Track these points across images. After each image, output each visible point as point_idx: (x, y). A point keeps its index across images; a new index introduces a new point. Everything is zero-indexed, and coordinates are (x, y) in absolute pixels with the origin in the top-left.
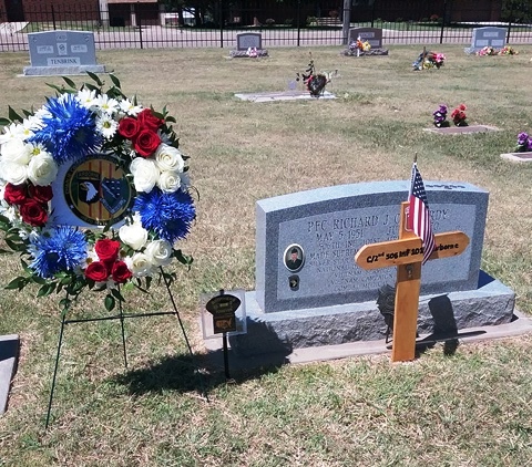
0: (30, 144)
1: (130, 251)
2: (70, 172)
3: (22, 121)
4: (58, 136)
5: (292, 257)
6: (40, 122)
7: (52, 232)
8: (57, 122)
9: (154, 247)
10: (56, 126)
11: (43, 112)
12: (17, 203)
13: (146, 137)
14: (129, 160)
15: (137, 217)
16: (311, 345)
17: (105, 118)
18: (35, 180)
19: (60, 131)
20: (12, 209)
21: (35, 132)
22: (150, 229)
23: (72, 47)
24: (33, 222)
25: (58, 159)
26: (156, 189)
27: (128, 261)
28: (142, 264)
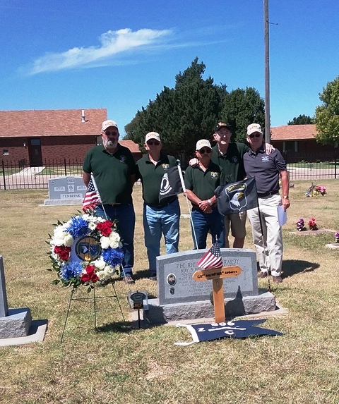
0: (65, 232)
1: (99, 270)
2: (78, 242)
3: (62, 225)
4: (75, 230)
5: (170, 279)
6: (69, 225)
7: (70, 263)
9: (108, 268)
10: (74, 226)
12: (58, 253)
13: (106, 229)
14: (100, 237)
15: (102, 258)
16: (180, 319)
17: (92, 223)
19: (76, 228)
20: (56, 255)
21: (67, 228)
22: (106, 262)
23: (78, 187)
24: (63, 259)
25: (74, 237)
26: (109, 247)
27: (98, 274)
28: (103, 275)
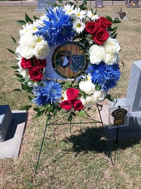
0: (36, 36)
3: (32, 22)
6: (42, 23)
7: (45, 83)
8: (52, 23)
10: (51, 26)
11: (44, 17)
13: (101, 33)
17: (78, 22)
18: (37, 56)
19: (53, 28)
20: (25, 71)
21: (39, 29)
22: (96, 84)
25: (50, 45)
